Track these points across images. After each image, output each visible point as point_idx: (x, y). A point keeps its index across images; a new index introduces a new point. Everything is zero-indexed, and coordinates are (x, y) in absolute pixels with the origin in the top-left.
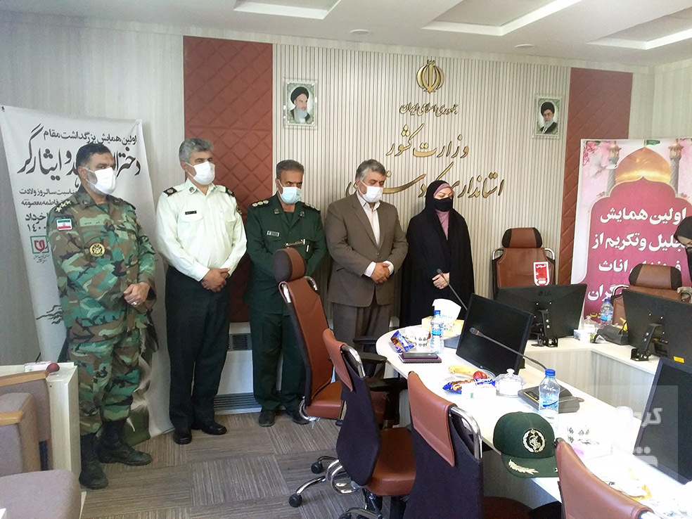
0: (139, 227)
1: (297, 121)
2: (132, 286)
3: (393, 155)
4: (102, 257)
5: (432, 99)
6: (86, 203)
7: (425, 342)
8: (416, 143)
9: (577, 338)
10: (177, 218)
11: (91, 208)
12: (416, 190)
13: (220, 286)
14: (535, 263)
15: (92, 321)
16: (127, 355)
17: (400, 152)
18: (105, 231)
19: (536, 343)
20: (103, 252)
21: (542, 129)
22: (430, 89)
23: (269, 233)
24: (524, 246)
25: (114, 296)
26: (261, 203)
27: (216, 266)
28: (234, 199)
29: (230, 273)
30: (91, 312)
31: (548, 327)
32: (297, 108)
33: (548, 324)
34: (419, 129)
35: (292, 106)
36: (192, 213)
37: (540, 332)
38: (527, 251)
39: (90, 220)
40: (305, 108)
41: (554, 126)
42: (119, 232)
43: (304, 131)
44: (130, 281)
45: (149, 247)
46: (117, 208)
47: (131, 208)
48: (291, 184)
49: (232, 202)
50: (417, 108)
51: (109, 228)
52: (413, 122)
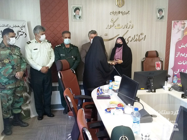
0: (21, 54)
1: (76, 19)
3: (108, 28)
5: (121, 9)
8: (116, 24)
9: (164, 89)
13: (46, 72)
14: (156, 62)
15: (5, 83)
17: (111, 27)
19: (148, 91)
20: (8, 62)
21: (159, 18)
22: (120, 6)
23: (61, 55)
25: (12, 76)
27: (44, 66)
29: (49, 68)
30: (5, 81)
33: (152, 84)
34: (117, 19)
36: (36, 49)
37: (149, 87)
38: (153, 58)
40: (79, 14)
41: (163, 17)
42: (14, 56)
43: (79, 22)
45: (24, 61)
46: (13, 48)
47: (19, 48)
48: (66, 38)
49: (50, 45)
50: (116, 13)
52: (115, 17)
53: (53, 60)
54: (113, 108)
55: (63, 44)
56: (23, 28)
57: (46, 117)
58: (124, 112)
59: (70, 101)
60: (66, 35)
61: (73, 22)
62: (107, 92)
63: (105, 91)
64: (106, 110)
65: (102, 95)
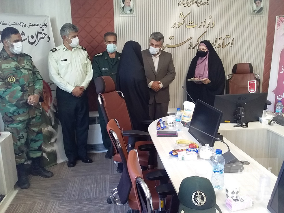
0: (34, 67)
1: (126, 13)
2: (30, 96)
3: (175, 28)
4: (15, 83)
6: (5, 57)
7: (173, 125)
8: (187, 21)
9: (261, 122)
10: (58, 63)
11: (8, 59)
12: (187, 45)
13: (80, 95)
14: (249, 81)
15: (13, 114)
16: (34, 127)
17: (179, 26)
18: (16, 70)
19: (236, 124)
20: (15, 80)
21: (255, 11)
23: (103, 69)
24: (244, 72)
25: (22, 102)
26: (98, 55)
27: (78, 86)
28: (86, 52)
29: (85, 88)
30: (12, 109)
31: (243, 116)
32: (125, 6)
33: (243, 115)
34: (189, 14)
35: (123, 5)
36: (65, 60)
37: (239, 119)
38: (245, 75)
39: (7, 65)
40: (129, 6)
41: (261, 9)
42: (23, 70)
43: (129, 18)
44: (30, 94)
45: (39, 77)
46: (22, 58)
47: (29, 58)
48: (110, 42)
49: (85, 54)
50: (187, 3)
51: (17, 68)
52: (186, 10)
53: (89, 77)
54: (182, 150)
55: (106, 53)
56: (44, 28)
57: (80, 163)
58: (198, 157)
59: (116, 138)
60: (111, 38)
61: (121, 18)
62: (172, 126)
63: (169, 124)
64: (171, 153)
65: (165, 130)
